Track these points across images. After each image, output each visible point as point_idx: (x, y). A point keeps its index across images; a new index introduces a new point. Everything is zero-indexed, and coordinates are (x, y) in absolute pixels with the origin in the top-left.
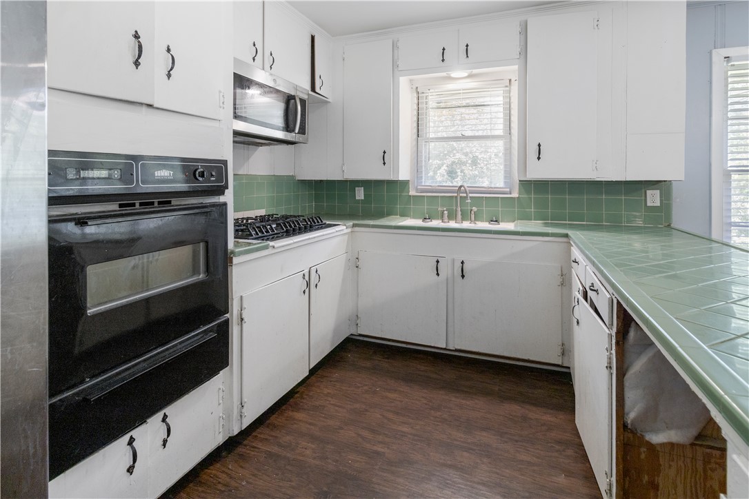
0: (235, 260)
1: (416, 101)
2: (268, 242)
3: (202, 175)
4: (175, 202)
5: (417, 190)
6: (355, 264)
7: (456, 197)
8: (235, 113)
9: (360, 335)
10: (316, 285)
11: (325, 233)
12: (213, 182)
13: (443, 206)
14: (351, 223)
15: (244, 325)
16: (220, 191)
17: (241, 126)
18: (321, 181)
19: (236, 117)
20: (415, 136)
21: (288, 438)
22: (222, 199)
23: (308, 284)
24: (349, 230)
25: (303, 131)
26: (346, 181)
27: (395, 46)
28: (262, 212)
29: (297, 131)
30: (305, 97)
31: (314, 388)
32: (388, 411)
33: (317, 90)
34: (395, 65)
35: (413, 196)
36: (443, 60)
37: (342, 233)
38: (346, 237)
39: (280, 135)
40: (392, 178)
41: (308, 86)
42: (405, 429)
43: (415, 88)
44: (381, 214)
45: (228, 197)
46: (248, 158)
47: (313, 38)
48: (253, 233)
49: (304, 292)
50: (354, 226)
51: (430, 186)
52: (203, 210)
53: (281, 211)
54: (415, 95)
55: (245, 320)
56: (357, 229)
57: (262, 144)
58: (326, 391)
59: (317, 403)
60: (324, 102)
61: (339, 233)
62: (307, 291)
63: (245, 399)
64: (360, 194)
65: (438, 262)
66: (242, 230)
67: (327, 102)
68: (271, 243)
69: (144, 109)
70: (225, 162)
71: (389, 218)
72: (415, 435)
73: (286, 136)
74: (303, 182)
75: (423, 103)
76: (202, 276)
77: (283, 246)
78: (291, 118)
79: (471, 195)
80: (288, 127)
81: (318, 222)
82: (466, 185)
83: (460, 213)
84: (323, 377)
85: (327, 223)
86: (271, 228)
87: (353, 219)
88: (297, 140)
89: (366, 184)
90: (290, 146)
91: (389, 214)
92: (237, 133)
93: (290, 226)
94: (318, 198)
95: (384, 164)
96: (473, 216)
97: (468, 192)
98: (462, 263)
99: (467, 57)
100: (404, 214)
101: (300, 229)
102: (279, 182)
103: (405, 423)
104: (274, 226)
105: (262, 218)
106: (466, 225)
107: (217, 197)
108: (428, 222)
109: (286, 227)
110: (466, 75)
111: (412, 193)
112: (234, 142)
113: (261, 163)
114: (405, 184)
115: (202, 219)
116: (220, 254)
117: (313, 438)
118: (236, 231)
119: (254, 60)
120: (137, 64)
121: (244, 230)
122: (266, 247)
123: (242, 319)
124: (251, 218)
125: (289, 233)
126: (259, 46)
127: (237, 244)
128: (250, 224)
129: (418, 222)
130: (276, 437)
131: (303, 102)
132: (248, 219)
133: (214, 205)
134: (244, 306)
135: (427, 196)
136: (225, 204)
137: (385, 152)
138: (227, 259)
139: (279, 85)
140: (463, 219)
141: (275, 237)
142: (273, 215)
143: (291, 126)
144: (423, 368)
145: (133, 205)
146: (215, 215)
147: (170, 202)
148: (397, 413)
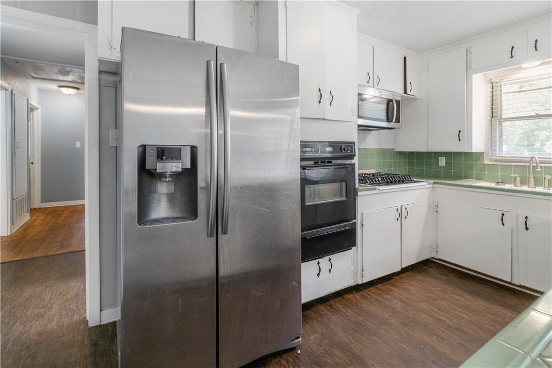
0: (359, 193)
1: (490, 90)
2: (376, 186)
3: (344, 149)
4: (333, 162)
5: (491, 160)
6: (435, 209)
7: (529, 166)
8: (358, 115)
9: (439, 260)
10: (406, 218)
11: (411, 186)
12: (349, 153)
13: (515, 173)
14: (432, 181)
15: (364, 228)
16: (352, 157)
17: (361, 122)
18: (412, 152)
19: (359, 117)
20: (489, 118)
21: (387, 296)
22: (353, 161)
23: (400, 215)
24: (431, 186)
25: (398, 120)
26: (431, 153)
27: (468, 52)
28: (374, 171)
29: (394, 120)
30: (399, 99)
31: (404, 279)
32: (453, 304)
33: (408, 92)
34: (468, 66)
35: (487, 164)
36: (512, 57)
37: (424, 187)
38: (429, 190)
39: (384, 124)
40: (466, 150)
41: (401, 91)
42: (464, 316)
43: (489, 79)
44: (459, 177)
45: (355, 161)
46: (365, 139)
47: (405, 58)
48: (368, 181)
49: (398, 219)
50: (434, 183)
51: (504, 157)
52: (345, 167)
53: (385, 171)
54: (490, 85)
55: (364, 225)
56: (436, 185)
57: (373, 130)
58: (412, 283)
59: (406, 287)
60: (414, 99)
61: (422, 187)
62: (400, 219)
63: (364, 268)
64: (442, 162)
65: (503, 215)
66: (362, 180)
67: (416, 99)
68: (378, 187)
69: (322, 121)
70: (354, 143)
71: (465, 180)
72: (470, 321)
73: (388, 125)
74: (400, 153)
75: (497, 90)
76: (344, 198)
77: (385, 190)
78: (390, 113)
79: (541, 165)
80: (389, 120)
81: (408, 179)
82: (536, 157)
83: (532, 180)
84: (410, 276)
85: (415, 180)
86: (378, 180)
87: (434, 179)
88: (394, 127)
89: (447, 155)
90: (390, 130)
91: (466, 178)
92: (359, 126)
93: (390, 180)
94: (411, 164)
95: (460, 140)
96: (547, 183)
97: (538, 162)
98: (526, 218)
99: (537, 50)
100: (478, 178)
101: (395, 181)
102: (383, 152)
103: (465, 313)
104: (380, 179)
105: (373, 175)
106: (539, 189)
107: (350, 160)
108: (501, 185)
109: (387, 179)
110: (539, 64)
111: (486, 162)
112: (358, 130)
113: (372, 142)
114: (480, 155)
115: (344, 171)
116: (352, 189)
117: (401, 301)
118: (359, 180)
119: (368, 82)
120: (320, 102)
121: (364, 179)
122: (375, 189)
123: (362, 225)
124: (367, 174)
125: (388, 183)
126: (371, 75)
127: (360, 186)
128: (367, 177)
129: (493, 185)
130: (381, 294)
131: (398, 102)
132: (365, 174)
133: (349, 164)
134: (364, 218)
135: (500, 165)
136: (354, 164)
137: (460, 132)
138: (355, 193)
139: (382, 95)
140: (536, 185)
141: (380, 184)
142: (380, 173)
143: (390, 118)
144: (487, 290)
145: (318, 162)
146: (350, 169)
147: (331, 162)
148: (460, 307)
